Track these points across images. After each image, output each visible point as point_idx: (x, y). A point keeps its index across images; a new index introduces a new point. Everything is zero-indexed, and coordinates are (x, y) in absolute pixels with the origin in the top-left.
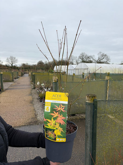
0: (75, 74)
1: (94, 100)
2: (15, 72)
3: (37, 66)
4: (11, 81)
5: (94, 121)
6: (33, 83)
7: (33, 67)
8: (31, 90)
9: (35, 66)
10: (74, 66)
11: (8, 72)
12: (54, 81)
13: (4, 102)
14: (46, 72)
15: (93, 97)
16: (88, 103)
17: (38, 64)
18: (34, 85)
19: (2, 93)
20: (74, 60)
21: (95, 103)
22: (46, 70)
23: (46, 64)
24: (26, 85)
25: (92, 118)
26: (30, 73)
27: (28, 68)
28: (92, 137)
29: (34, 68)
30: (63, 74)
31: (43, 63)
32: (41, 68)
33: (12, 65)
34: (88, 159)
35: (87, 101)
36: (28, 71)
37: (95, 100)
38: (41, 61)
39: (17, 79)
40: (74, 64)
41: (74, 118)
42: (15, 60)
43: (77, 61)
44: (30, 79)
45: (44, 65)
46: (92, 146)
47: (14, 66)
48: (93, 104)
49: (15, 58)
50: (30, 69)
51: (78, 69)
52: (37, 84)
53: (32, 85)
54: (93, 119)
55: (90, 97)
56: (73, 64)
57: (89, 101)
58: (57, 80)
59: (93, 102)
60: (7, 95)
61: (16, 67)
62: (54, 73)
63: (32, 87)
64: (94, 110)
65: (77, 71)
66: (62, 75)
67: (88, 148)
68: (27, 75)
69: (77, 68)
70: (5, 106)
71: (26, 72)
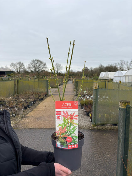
0: (122, 82)
1: (126, 106)
2: (60, 79)
3: (82, 72)
4: (55, 88)
5: (126, 127)
6: (76, 90)
7: (77, 74)
8: (74, 97)
9: (79, 72)
10: (124, 73)
11: (53, 78)
12: (94, 88)
13: (48, 106)
14: (90, 79)
15: (126, 103)
16: (121, 108)
17: (82, 71)
18: (77, 92)
19: (47, 98)
20: (124, 66)
21: (128, 109)
22: (91, 77)
23: (91, 70)
24: (69, 92)
25: (124, 123)
26: (74, 80)
27: (72, 75)
28: (124, 142)
29: (79, 75)
30: (108, 81)
31: (88, 69)
32: (86, 75)
33: (57, 72)
34: (120, 162)
35: (120, 107)
36: (73, 78)
37: (128, 106)
38: (86, 67)
39: (62, 86)
40: (125, 70)
41: (116, 128)
42: (60, 67)
43: (129, 67)
44: (73, 86)
45: (90, 72)
46: (124, 150)
47: (59, 73)
48: (126, 110)
49: (60, 65)
50: (74, 76)
51: (129, 76)
52: (79, 91)
53: (75, 92)
54: (126, 124)
55: (123, 102)
56: (123, 70)
57: (122, 106)
58: (98, 87)
59: (126, 108)
60: (51, 100)
61: (61, 74)
62: (99, 80)
63: (75, 94)
64: (126, 116)
65: (127, 77)
66: (107, 83)
67: (120, 152)
68: (71, 82)
69: (127, 75)
70: (49, 110)
71: (70, 79)
